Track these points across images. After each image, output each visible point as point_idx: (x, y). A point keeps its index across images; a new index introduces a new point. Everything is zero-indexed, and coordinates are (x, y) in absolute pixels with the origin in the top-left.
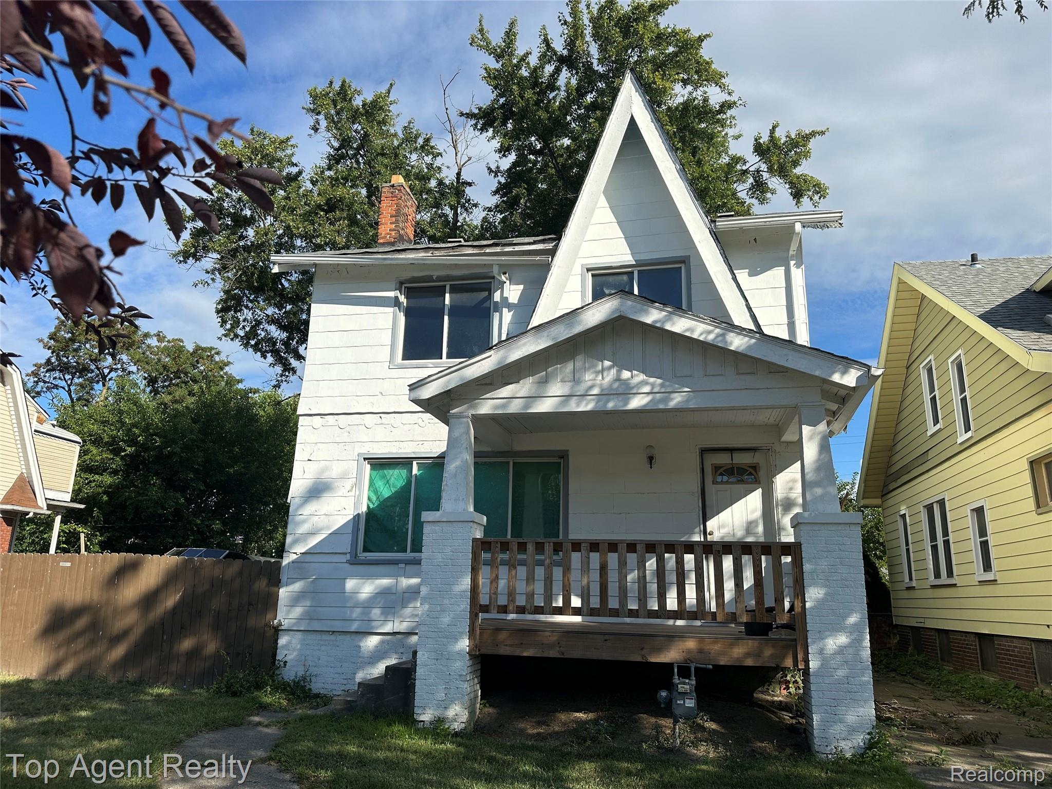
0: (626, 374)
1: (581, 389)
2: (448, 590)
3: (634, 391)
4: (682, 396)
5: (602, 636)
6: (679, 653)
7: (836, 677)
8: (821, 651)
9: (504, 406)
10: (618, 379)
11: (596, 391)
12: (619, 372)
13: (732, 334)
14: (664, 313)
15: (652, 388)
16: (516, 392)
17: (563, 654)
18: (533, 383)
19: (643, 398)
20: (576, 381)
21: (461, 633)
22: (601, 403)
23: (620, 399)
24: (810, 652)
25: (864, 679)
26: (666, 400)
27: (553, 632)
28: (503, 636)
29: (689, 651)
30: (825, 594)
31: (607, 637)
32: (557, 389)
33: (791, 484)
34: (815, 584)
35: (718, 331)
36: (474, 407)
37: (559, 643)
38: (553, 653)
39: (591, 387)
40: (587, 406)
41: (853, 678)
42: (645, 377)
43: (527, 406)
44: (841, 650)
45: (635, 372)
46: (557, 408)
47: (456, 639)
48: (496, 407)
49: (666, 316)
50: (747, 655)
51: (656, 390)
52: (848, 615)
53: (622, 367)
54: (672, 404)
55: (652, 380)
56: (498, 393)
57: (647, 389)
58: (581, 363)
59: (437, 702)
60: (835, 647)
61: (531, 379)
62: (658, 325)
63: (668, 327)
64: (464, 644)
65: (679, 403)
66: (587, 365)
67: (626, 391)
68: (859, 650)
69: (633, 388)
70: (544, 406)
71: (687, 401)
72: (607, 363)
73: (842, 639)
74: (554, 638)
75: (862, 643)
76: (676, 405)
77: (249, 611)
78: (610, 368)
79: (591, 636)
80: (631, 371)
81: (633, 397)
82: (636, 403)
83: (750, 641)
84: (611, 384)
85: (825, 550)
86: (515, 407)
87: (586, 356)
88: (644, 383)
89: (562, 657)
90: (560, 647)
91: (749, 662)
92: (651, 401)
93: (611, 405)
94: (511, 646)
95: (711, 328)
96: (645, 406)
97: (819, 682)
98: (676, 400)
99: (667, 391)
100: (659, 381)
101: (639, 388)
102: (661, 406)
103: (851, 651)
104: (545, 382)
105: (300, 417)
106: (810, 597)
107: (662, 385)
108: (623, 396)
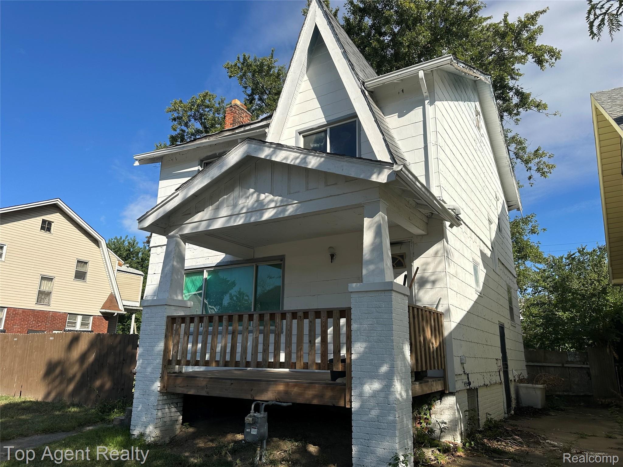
0: (262, 196)
1: (237, 211)
2: (151, 350)
3: (266, 207)
4: (293, 207)
5: (230, 381)
6: (273, 393)
7: (370, 416)
8: (361, 395)
9: (197, 227)
10: (258, 200)
11: (244, 211)
12: (258, 196)
13: (310, 157)
14: (272, 149)
15: (276, 204)
16: (202, 218)
17: (208, 393)
18: (212, 210)
19: (272, 211)
20: (235, 206)
21: (156, 378)
22: (248, 219)
23: (258, 214)
24: (352, 394)
25: (390, 418)
26: (285, 211)
27: (205, 378)
28: (179, 381)
29: (279, 392)
30: (365, 348)
31: (232, 382)
32: (224, 212)
33: (424, 267)
34: (358, 341)
35: (302, 156)
36: (181, 230)
37: (206, 386)
38: (203, 393)
39: (242, 209)
40: (240, 221)
41: (382, 417)
42: (272, 197)
43: (209, 225)
44: (375, 394)
45: (267, 194)
46: (224, 225)
47: (153, 382)
48: (193, 229)
49: (273, 151)
50: (315, 396)
51: (278, 205)
52: (380, 366)
53: (260, 191)
54: (287, 214)
55: (276, 198)
56: (192, 219)
57: (273, 205)
58: (237, 193)
59: (141, 423)
60: (370, 391)
61: (210, 208)
62: (268, 158)
63: (273, 159)
64: (157, 385)
65: (292, 212)
66: (241, 194)
67: (261, 208)
68: (388, 395)
69: (265, 205)
70: (218, 224)
71: (296, 210)
72: (252, 190)
73: (376, 386)
74: (204, 383)
75: (390, 388)
76: (290, 213)
77: (123, 364)
78: (253, 194)
79: (224, 381)
80: (265, 194)
81: (265, 212)
82: (267, 215)
83: (317, 385)
84: (253, 204)
85: (366, 312)
86: (202, 227)
87: (240, 188)
88: (272, 201)
89: (207, 395)
90: (207, 388)
91: (315, 402)
92: (275, 213)
93: (253, 220)
94: (183, 387)
95: (298, 154)
96: (272, 217)
97: (357, 419)
98: (290, 210)
99: (284, 204)
100: (280, 198)
101: (268, 206)
102: (281, 216)
103: (382, 394)
104: (217, 209)
105: (152, 249)
106: (355, 350)
107: (282, 201)
108: (259, 212)
